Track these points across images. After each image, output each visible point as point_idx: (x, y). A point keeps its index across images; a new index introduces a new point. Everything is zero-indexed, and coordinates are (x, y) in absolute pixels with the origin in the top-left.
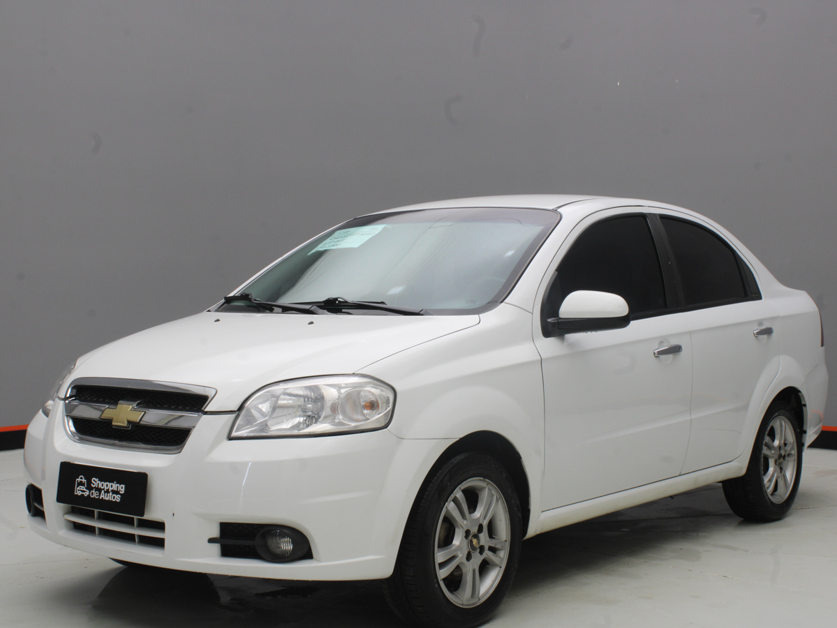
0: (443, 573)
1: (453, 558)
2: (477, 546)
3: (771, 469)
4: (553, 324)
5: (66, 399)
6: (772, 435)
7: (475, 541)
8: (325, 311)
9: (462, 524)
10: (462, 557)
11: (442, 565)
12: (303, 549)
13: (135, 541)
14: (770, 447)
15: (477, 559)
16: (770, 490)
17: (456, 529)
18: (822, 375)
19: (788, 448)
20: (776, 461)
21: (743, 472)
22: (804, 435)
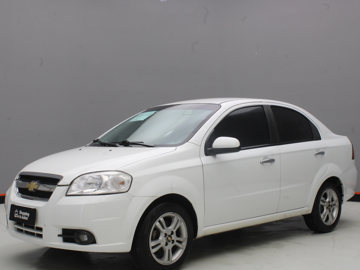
0: (153, 251)
1: (159, 244)
2: (171, 240)
3: (325, 211)
4: (210, 150)
5: (17, 180)
6: (325, 196)
7: (169, 238)
8: (123, 146)
9: (163, 231)
10: (163, 244)
11: (153, 247)
12: (92, 240)
13: (35, 235)
14: (324, 202)
15: (170, 246)
16: (324, 220)
17: (161, 233)
18: (353, 171)
19: (334, 202)
20: (327, 208)
21: (310, 212)
22: (343, 197)
